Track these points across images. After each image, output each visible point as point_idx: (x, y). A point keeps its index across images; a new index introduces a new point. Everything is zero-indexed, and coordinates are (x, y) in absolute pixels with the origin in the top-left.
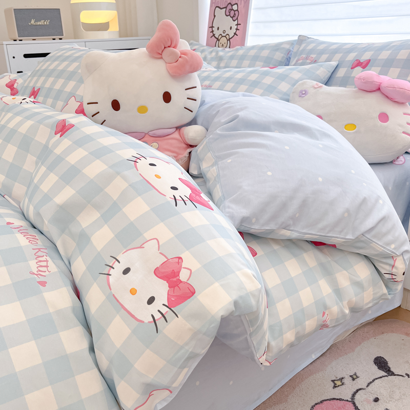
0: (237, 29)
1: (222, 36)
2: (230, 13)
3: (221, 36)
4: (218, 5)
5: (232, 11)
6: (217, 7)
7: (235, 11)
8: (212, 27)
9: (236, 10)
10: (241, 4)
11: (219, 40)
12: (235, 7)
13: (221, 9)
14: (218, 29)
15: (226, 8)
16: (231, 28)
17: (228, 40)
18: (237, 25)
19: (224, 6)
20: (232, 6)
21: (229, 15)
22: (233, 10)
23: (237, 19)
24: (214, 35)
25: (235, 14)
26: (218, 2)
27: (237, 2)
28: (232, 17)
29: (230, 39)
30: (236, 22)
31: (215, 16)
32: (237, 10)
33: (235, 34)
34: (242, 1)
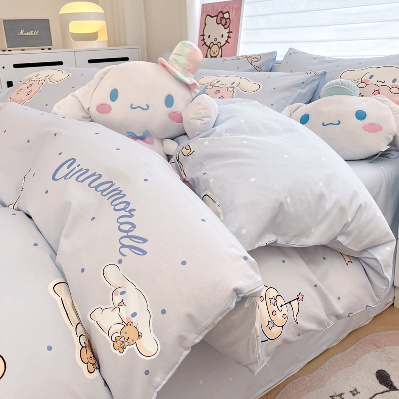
0: (228, 37)
1: (214, 44)
2: (221, 21)
3: (212, 44)
6: (207, 15)
7: (226, 19)
8: (203, 35)
9: (227, 18)
11: (210, 48)
12: (226, 16)
13: (212, 17)
14: (209, 37)
15: (217, 16)
16: (222, 36)
17: (219, 48)
18: (229, 32)
20: (223, 14)
21: (221, 23)
23: (229, 27)
24: (205, 43)
25: (226, 22)
26: (209, 10)
28: (223, 25)
29: (221, 47)
30: (228, 30)
31: (205, 24)
32: (229, 18)
33: (227, 41)
34: (234, 10)
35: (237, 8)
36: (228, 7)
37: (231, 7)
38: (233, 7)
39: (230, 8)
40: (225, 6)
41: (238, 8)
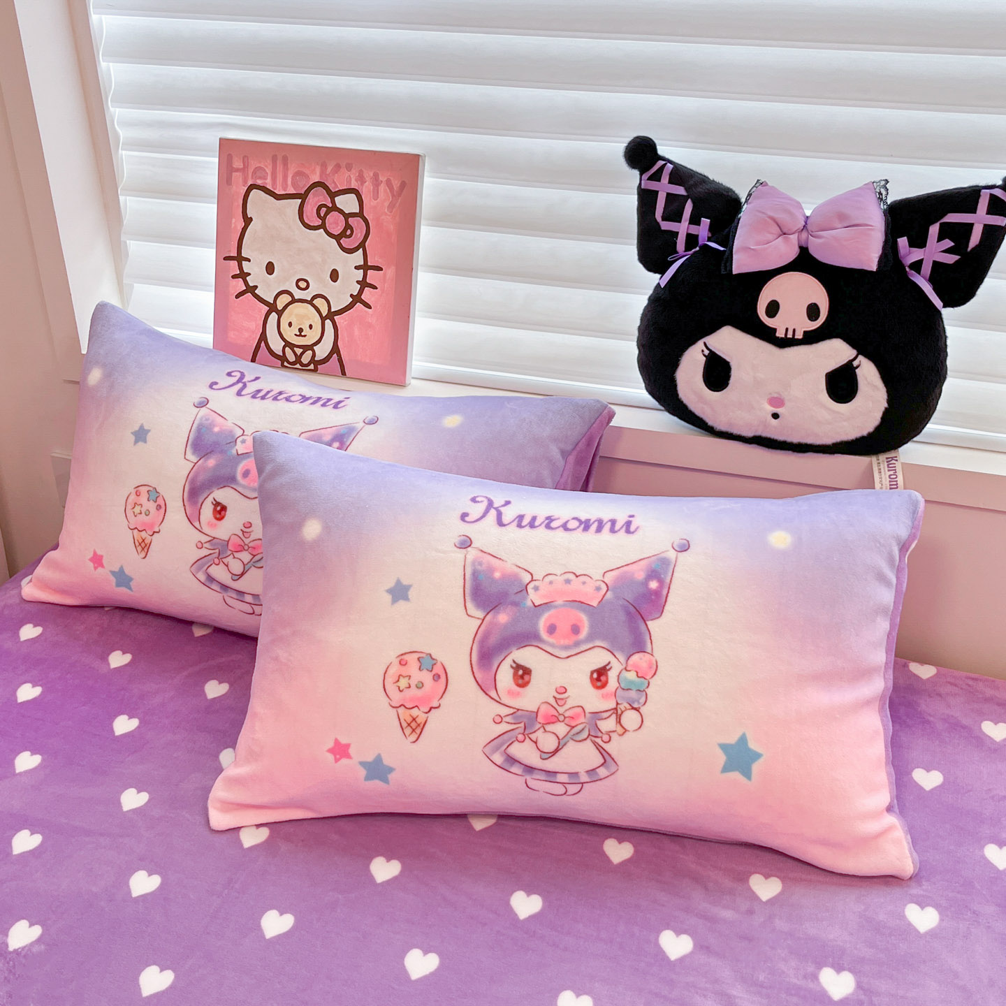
0: (363, 284)
1: (294, 301)
2: (323, 219)
3: (285, 299)
4: (259, 182)
5: (335, 214)
6: (253, 187)
7: (347, 216)
8: (240, 259)
9: (353, 215)
10: (376, 196)
11: (280, 313)
12: (348, 203)
13: (278, 197)
14: (270, 268)
15: (303, 197)
16: (334, 276)
17: (323, 319)
18: (365, 267)
19: (291, 191)
20: (333, 195)
21: (323, 226)
22: (341, 211)
23: (362, 245)
24: (251, 290)
25: (348, 226)
26: (260, 168)
27: (354, 185)
28: (338, 238)
29: (331, 315)
30: (358, 258)
31: (248, 221)
32: (360, 214)
33: (357, 299)
34: (382, 188)
35: (396, 184)
36: (353, 175)
37: (368, 175)
38: (376, 176)
39: (361, 179)
40: (338, 167)
41: (403, 185)
